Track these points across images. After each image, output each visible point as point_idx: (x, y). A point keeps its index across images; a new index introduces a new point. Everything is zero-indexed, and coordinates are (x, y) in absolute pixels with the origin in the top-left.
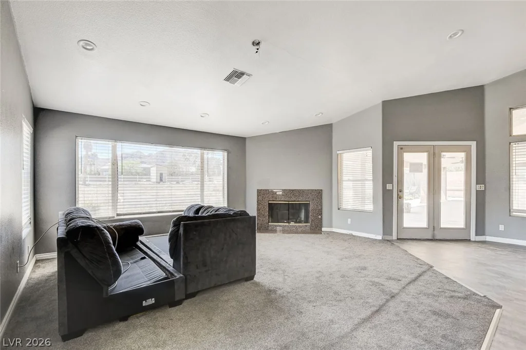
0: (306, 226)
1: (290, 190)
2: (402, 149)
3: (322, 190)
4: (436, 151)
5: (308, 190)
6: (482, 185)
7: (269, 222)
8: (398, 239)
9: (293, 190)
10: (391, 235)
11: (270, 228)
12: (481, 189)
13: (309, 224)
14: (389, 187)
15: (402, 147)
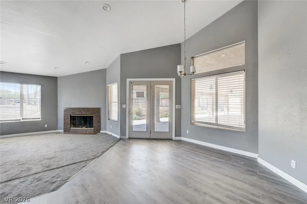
0: (91, 129)
1: (82, 108)
2: (131, 83)
3: (100, 108)
4: (152, 85)
5: (92, 108)
6: (179, 105)
7: (71, 127)
8: (129, 138)
9: (84, 108)
10: (125, 135)
11: (71, 131)
12: (179, 108)
13: (93, 128)
14: (124, 106)
15: (132, 82)
